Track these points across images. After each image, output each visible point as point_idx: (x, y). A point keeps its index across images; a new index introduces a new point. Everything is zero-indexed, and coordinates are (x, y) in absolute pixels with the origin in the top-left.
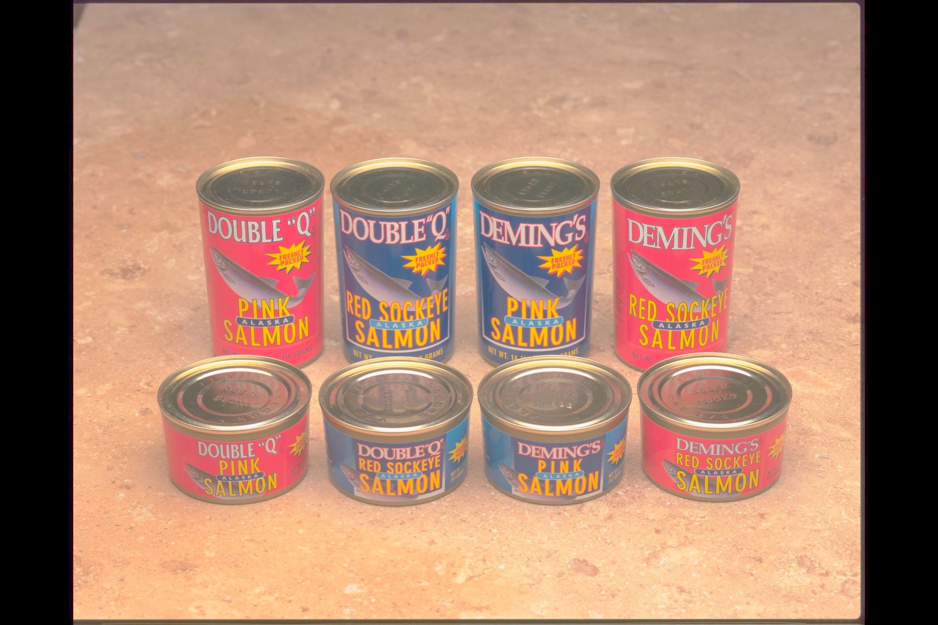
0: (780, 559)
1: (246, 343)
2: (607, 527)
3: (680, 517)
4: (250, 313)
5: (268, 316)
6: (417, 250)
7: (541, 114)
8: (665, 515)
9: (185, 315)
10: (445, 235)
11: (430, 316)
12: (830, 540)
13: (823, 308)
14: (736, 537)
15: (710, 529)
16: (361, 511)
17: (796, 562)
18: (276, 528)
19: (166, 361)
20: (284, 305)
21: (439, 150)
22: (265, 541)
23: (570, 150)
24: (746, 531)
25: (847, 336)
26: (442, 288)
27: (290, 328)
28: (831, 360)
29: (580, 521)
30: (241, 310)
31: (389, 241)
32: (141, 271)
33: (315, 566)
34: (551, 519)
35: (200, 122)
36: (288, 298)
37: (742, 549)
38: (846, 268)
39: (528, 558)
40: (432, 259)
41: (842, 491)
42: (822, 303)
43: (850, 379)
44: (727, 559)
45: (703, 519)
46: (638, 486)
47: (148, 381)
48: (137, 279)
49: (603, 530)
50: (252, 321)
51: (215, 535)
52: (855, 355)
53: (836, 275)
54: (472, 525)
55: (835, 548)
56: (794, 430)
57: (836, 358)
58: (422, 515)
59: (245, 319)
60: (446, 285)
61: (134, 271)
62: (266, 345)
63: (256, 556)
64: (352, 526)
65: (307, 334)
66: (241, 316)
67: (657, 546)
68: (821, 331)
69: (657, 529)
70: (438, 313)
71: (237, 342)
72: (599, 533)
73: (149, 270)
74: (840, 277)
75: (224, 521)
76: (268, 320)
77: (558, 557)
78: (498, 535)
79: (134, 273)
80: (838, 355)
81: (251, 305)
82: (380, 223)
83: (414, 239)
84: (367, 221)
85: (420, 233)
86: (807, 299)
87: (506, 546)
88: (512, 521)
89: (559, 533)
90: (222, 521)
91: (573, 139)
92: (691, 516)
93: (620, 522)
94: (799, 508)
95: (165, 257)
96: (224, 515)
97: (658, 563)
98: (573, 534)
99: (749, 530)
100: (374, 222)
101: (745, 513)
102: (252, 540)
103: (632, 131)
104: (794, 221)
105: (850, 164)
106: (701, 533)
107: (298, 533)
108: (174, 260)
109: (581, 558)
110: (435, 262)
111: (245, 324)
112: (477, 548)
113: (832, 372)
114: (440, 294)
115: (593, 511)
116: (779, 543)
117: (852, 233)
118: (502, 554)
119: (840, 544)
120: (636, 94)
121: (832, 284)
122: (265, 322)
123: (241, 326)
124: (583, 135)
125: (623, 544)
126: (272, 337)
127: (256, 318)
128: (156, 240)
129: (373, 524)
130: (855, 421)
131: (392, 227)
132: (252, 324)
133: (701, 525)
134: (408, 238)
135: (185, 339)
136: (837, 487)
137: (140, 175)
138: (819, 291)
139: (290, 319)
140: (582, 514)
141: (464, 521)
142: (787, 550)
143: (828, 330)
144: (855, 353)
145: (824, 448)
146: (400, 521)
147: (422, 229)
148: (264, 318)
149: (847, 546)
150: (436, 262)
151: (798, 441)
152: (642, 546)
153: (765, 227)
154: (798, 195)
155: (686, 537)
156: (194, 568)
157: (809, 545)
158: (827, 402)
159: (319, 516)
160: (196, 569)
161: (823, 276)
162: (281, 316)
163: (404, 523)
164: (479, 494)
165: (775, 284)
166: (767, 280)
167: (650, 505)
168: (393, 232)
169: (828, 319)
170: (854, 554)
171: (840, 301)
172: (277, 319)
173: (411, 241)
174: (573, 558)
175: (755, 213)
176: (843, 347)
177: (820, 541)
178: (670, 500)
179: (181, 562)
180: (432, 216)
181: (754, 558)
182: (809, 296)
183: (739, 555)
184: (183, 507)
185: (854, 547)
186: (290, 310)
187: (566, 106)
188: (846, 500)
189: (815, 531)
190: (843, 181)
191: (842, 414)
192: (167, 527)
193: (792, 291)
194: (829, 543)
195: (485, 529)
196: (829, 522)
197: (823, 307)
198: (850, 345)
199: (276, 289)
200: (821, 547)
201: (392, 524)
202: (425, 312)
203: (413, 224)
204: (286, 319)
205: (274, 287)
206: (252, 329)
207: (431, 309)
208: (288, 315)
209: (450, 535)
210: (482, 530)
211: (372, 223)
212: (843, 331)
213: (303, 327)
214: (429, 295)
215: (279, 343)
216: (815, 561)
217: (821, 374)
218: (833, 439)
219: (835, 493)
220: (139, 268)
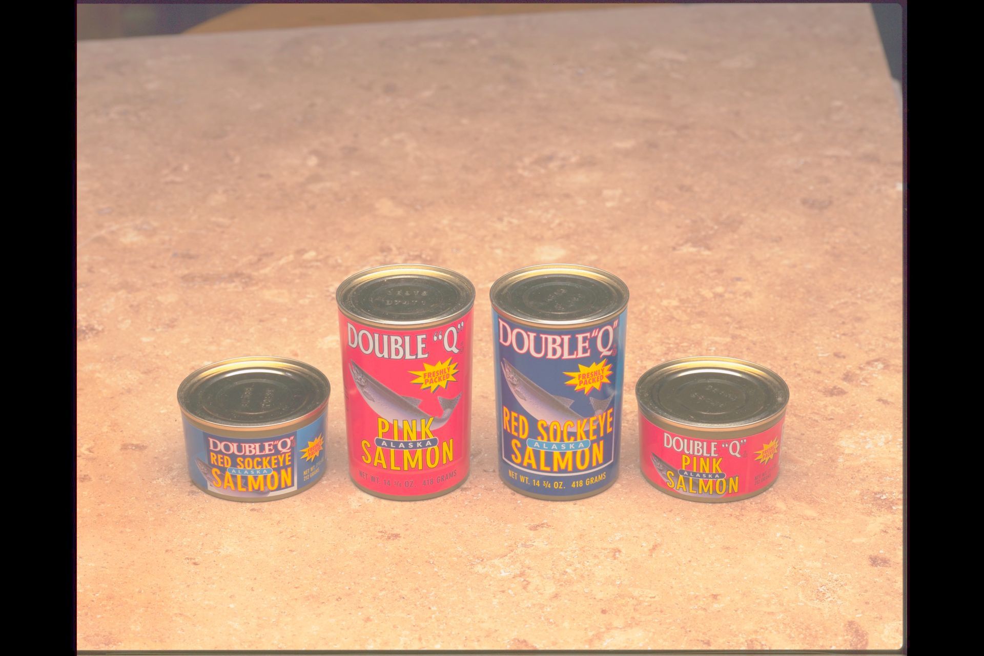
0: (729, 643)
1: (385, 466)
2: (552, 607)
3: (629, 598)
4: (390, 434)
5: (409, 438)
6: (580, 366)
7: (526, 174)
8: (614, 595)
9: (135, 378)
10: (612, 351)
11: (592, 438)
12: (783, 623)
13: (800, 380)
14: (685, 619)
15: (659, 609)
16: (296, 586)
17: (746, 645)
18: (207, 602)
19: (110, 426)
20: (427, 427)
21: (416, 210)
22: (194, 616)
23: (552, 211)
24: (697, 612)
25: (823, 410)
26: (606, 408)
27: (433, 452)
28: (803, 434)
29: (524, 600)
30: (381, 431)
31: (550, 356)
32: (95, 332)
33: (244, 642)
34: (494, 597)
35: (171, 178)
36: (431, 419)
37: (690, 631)
38: (828, 338)
39: (466, 637)
40: (596, 377)
41: (801, 572)
42: (799, 375)
43: (821, 455)
44: (673, 641)
45: (653, 600)
46: (588, 563)
47: (90, 446)
48: (89, 340)
49: (547, 609)
50: (392, 443)
51: (143, 609)
52: (829, 429)
53: (817, 345)
54: (411, 602)
55: (788, 632)
56: (757, 507)
57: (808, 433)
58: (360, 591)
59: (384, 440)
60: (612, 405)
61: (87, 331)
62: (407, 469)
63: (183, 631)
64: (286, 601)
65: (451, 459)
66: (380, 437)
67: (601, 627)
68: (795, 404)
69: (604, 609)
70: (602, 434)
71: (375, 464)
72: (543, 612)
73: (103, 331)
74: (821, 348)
75: (154, 594)
76: (410, 442)
77: (497, 637)
78: (437, 613)
79: (87, 333)
80: (811, 429)
81: (391, 426)
82: (541, 335)
83: (577, 355)
84: (527, 333)
85: (584, 348)
86: (784, 370)
87: (445, 624)
88: (454, 599)
89: (501, 611)
90: (151, 594)
91: (557, 201)
92: (641, 596)
93: (566, 601)
94: (754, 590)
95: (120, 318)
96: (154, 588)
97: (602, 644)
98: (515, 613)
99: (700, 612)
100: (535, 334)
101: (697, 593)
102: (180, 614)
103: (618, 192)
104: (779, 288)
105: (843, 229)
106: (649, 614)
107: (229, 607)
108: (129, 321)
109: (522, 639)
110: (599, 380)
111: (384, 446)
112: (414, 626)
113: (803, 447)
114: (604, 414)
115: (539, 590)
116: (730, 626)
117: (837, 302)
118: (439, 633)
119: (794, 627)
120: (627, 153)
121: (812, 355)
122: (406, 444)
123: (380, 447)
124: (567, 196)
125: (566, 624)
126: (413, 461)
127: (396, 439)
128: (113, 300)
129: (309, 600)
130: (822, 499)
131: (554, 341)
132: (392, 446)
133: (650, 605)
134: (570, 353)
135: (132, 403)
136: (796, 567)
137: (103, 232)
138: (798, 362)
139: (434, 442)
140: (527, 592)
141: (404, 598)
142: (737, 633)
143: (803, 403)
144: (829, 428)
145: (786, 526)
146: (336, 597)
147: (587, 344)
148: (406, 440)
149: (801, 630)
150: (601, 379)
151: (760, 519)
152: (587, 626)
153: (748, 294)
154: (786, 262)
155: (633, 618)
156: (118, 642)
157: (762, 628)
158: (795, 479)
159: (253, 590)
160: (120, 643)
161: (803, 346)
162: (424, 438)
163: (341, 599)
164: (421, 570)
165: (752, 354)
166: (744, 350)
167: (599, 584)
168: (554, 346)
169: (804, 391)
170: (808, 638)
171: (819, 372)
172: (419, 442)
173: (574, 357)
174: (513, 638)
175: (739, 279)
176: (817, 421)
177: (773, 624)
178: (620, 579)
179: (104, 636)
180: (597, 330)
181: (701, 641)
182: (787, 367)
183: (686, 637)
184: (112, 578)
185: (808, 631)
186: (433, 432)
187: (553, 165)
188: (805, 582)
189: (769, 613)
190: (834, 248)
191: (809, 491)
192: (94, 600)
193: (769, 361)
194: (782, 626)
195: (424, 606)
196: (785, 604)
197: (800, 378)
198: (825, 419)
199: (419, 409)
200: (773, 631)
201: (328, 600)
202: (587, 433)
203: (577, 338)
204: (429, 442)
205: (416, 407)
206: (392, 451)
207: (594, 430)
208: (431, 437)
209: (387, 612)
210: (421, 607)
211: (532, 335)
212: (818, 404)
213: (448, 450)
214: (593, 415)
215: (420, 467)
216: (766, 645)
217: (791, 449)
218: (797, 517)
219: (793, 574)
220: (92, 329)
